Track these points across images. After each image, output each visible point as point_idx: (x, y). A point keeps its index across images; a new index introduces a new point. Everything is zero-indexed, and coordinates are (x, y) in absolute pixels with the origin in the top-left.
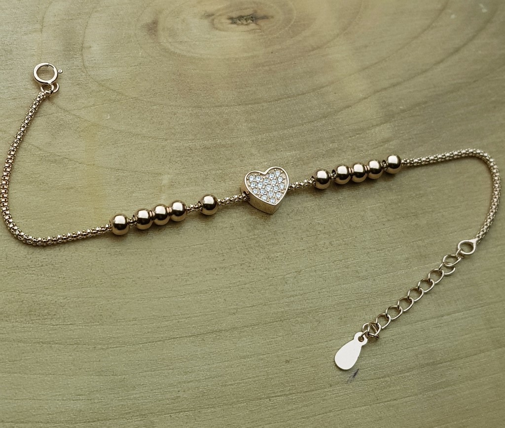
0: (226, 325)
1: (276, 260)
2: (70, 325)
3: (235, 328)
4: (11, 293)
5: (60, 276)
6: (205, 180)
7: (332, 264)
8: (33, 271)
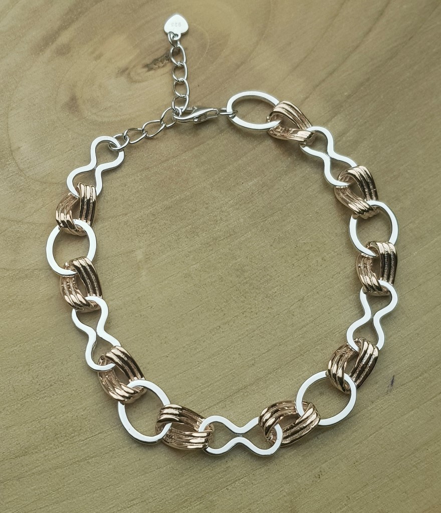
0: (249, 379)
1: (275, 296)
2: (99, 434)
3: (259, 380)
4: (31, 424)
5: (72, 389)
6: (178, 241)
7: (331, 279)
8: (44, 394)
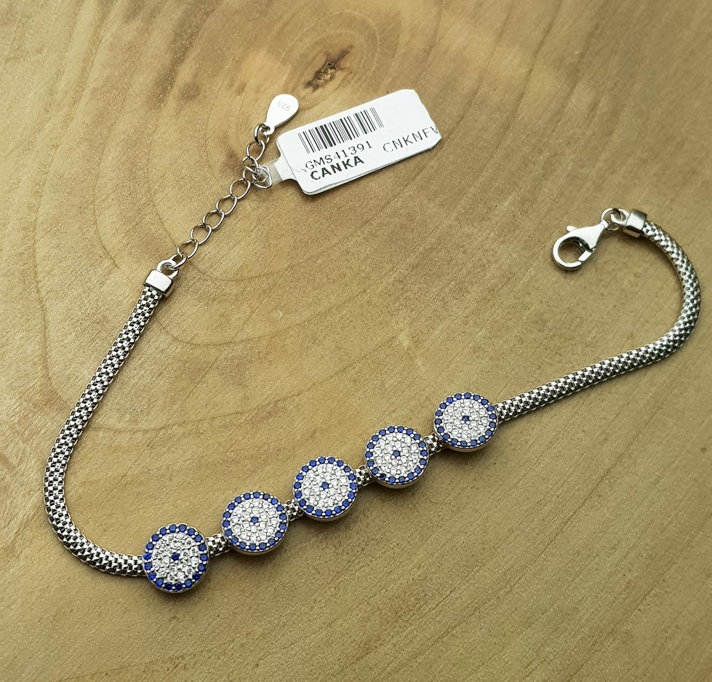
0: (609, 459)
1: (597, 342)
2: (450, 593)
3: (620, 457)
4: (358, 609)
6: (446, 307)
8: (358, 564)
